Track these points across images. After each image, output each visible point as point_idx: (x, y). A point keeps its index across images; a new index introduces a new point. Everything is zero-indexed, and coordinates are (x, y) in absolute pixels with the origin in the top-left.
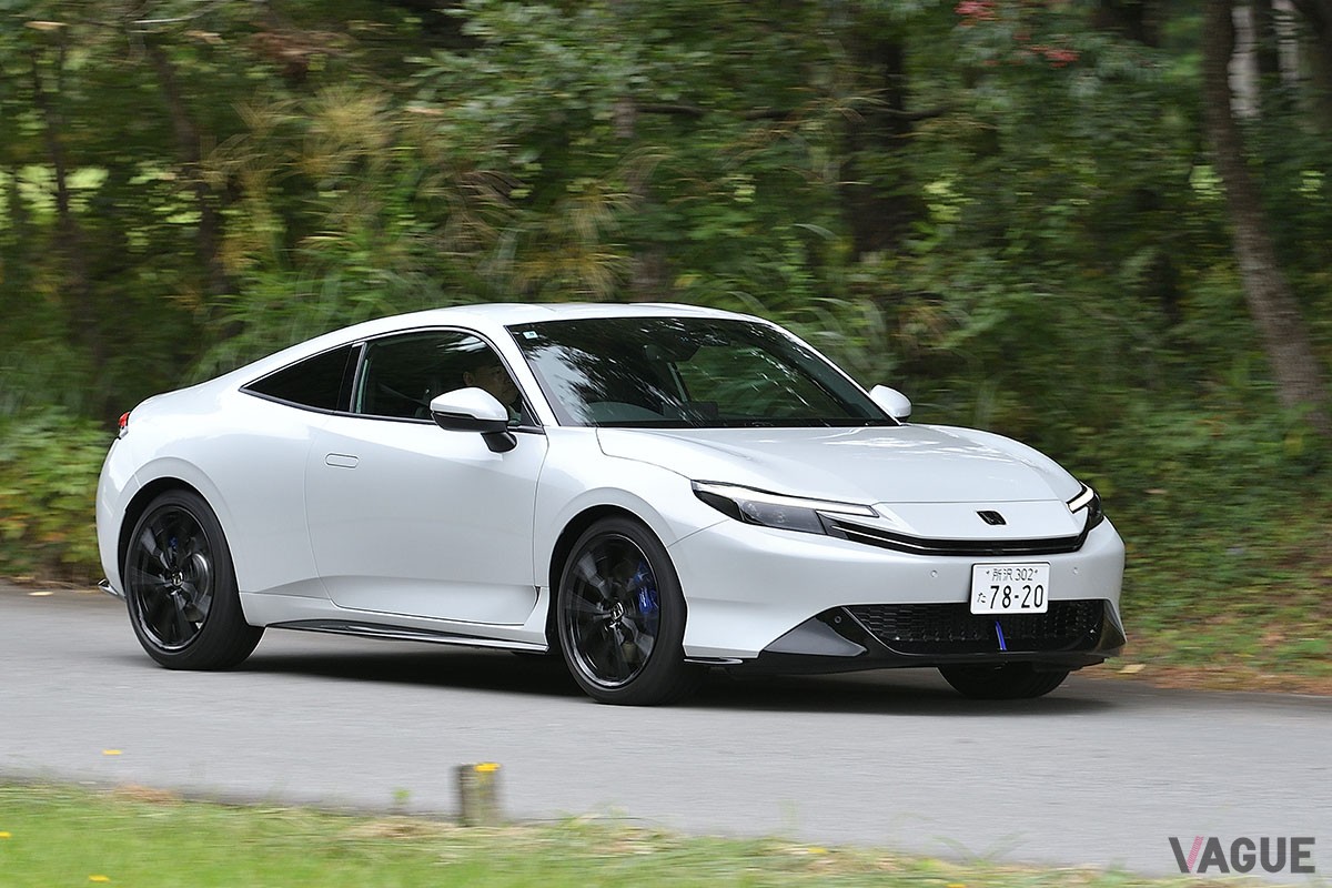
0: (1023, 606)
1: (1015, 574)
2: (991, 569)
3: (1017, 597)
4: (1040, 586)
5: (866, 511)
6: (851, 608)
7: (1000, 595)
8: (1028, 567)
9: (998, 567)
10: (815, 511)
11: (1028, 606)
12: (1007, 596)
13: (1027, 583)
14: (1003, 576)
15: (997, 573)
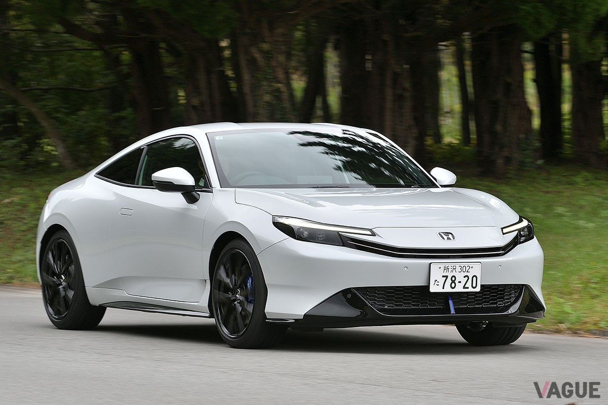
0: (464, 287)
1: (458, 269)
2: (442, 266)
3: (460, 282)
4: (475, 276)
5: (369, 233)
6: (357, 289)
7: (449, 281)
8: (466, 265)
9: (447, 265)
10: (338, 232)
11: (468, 288)
12: (453, 282)
13: (466, 274)
14: (450, 270)
15: (446, 269)
